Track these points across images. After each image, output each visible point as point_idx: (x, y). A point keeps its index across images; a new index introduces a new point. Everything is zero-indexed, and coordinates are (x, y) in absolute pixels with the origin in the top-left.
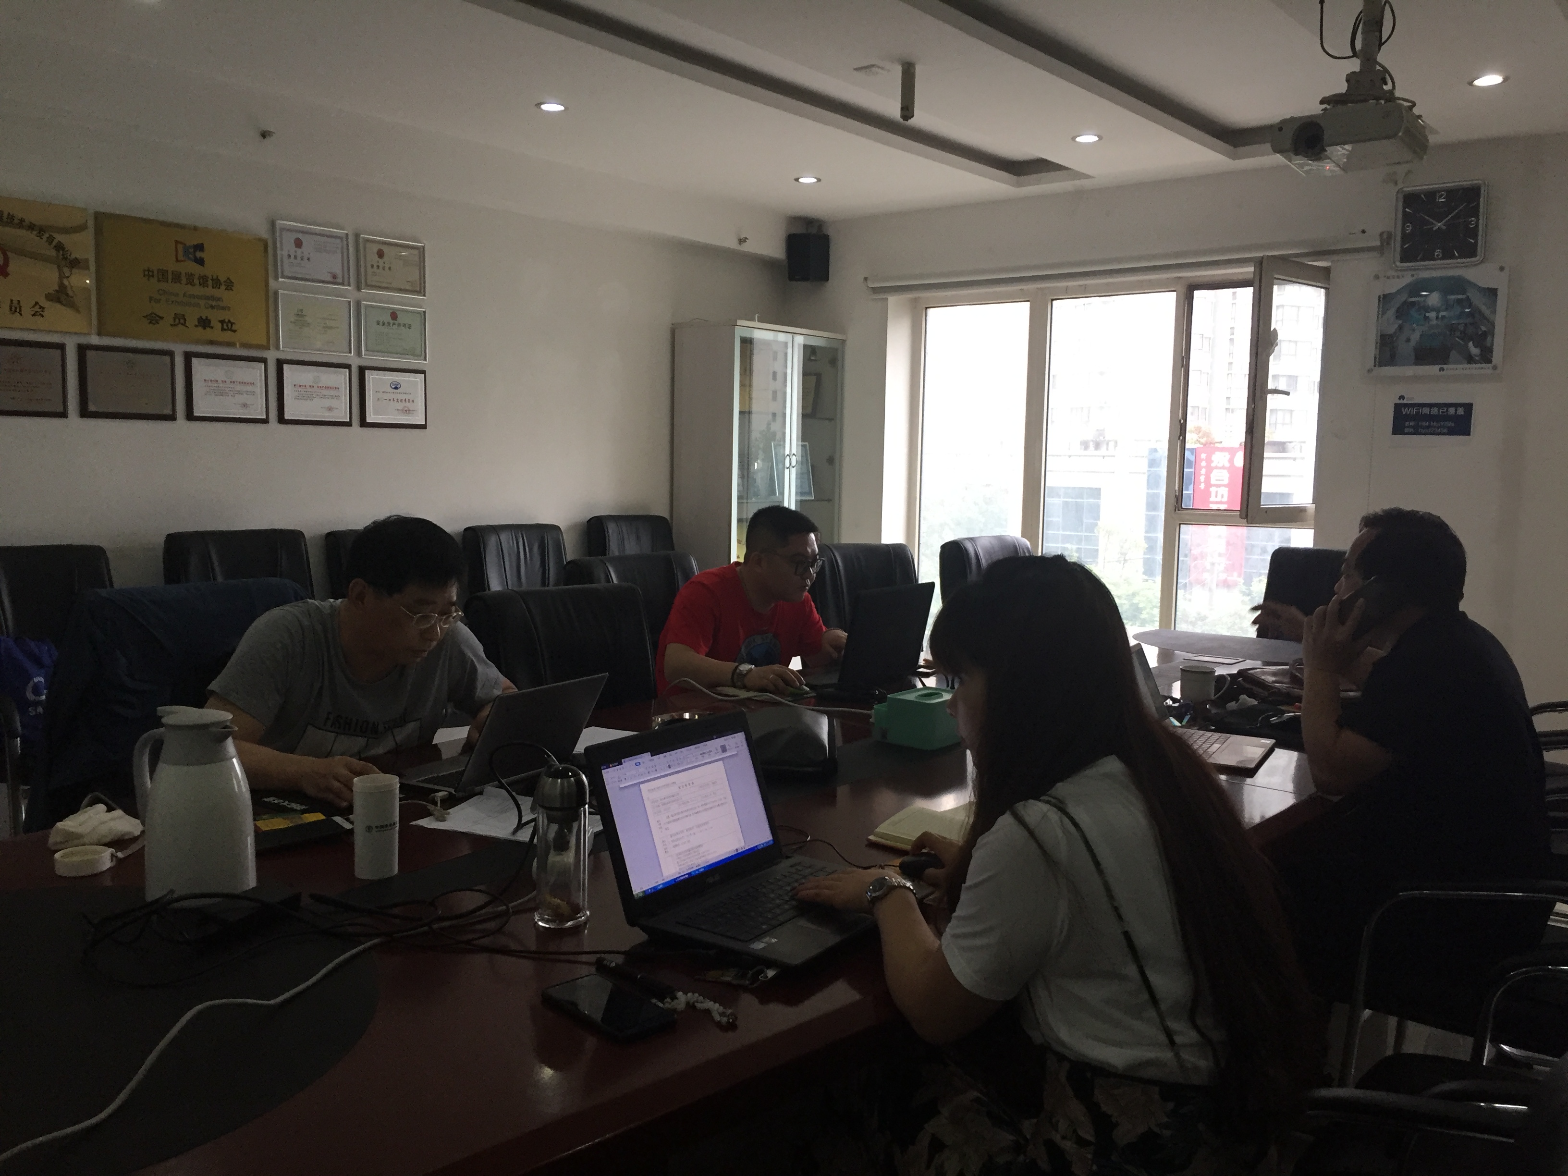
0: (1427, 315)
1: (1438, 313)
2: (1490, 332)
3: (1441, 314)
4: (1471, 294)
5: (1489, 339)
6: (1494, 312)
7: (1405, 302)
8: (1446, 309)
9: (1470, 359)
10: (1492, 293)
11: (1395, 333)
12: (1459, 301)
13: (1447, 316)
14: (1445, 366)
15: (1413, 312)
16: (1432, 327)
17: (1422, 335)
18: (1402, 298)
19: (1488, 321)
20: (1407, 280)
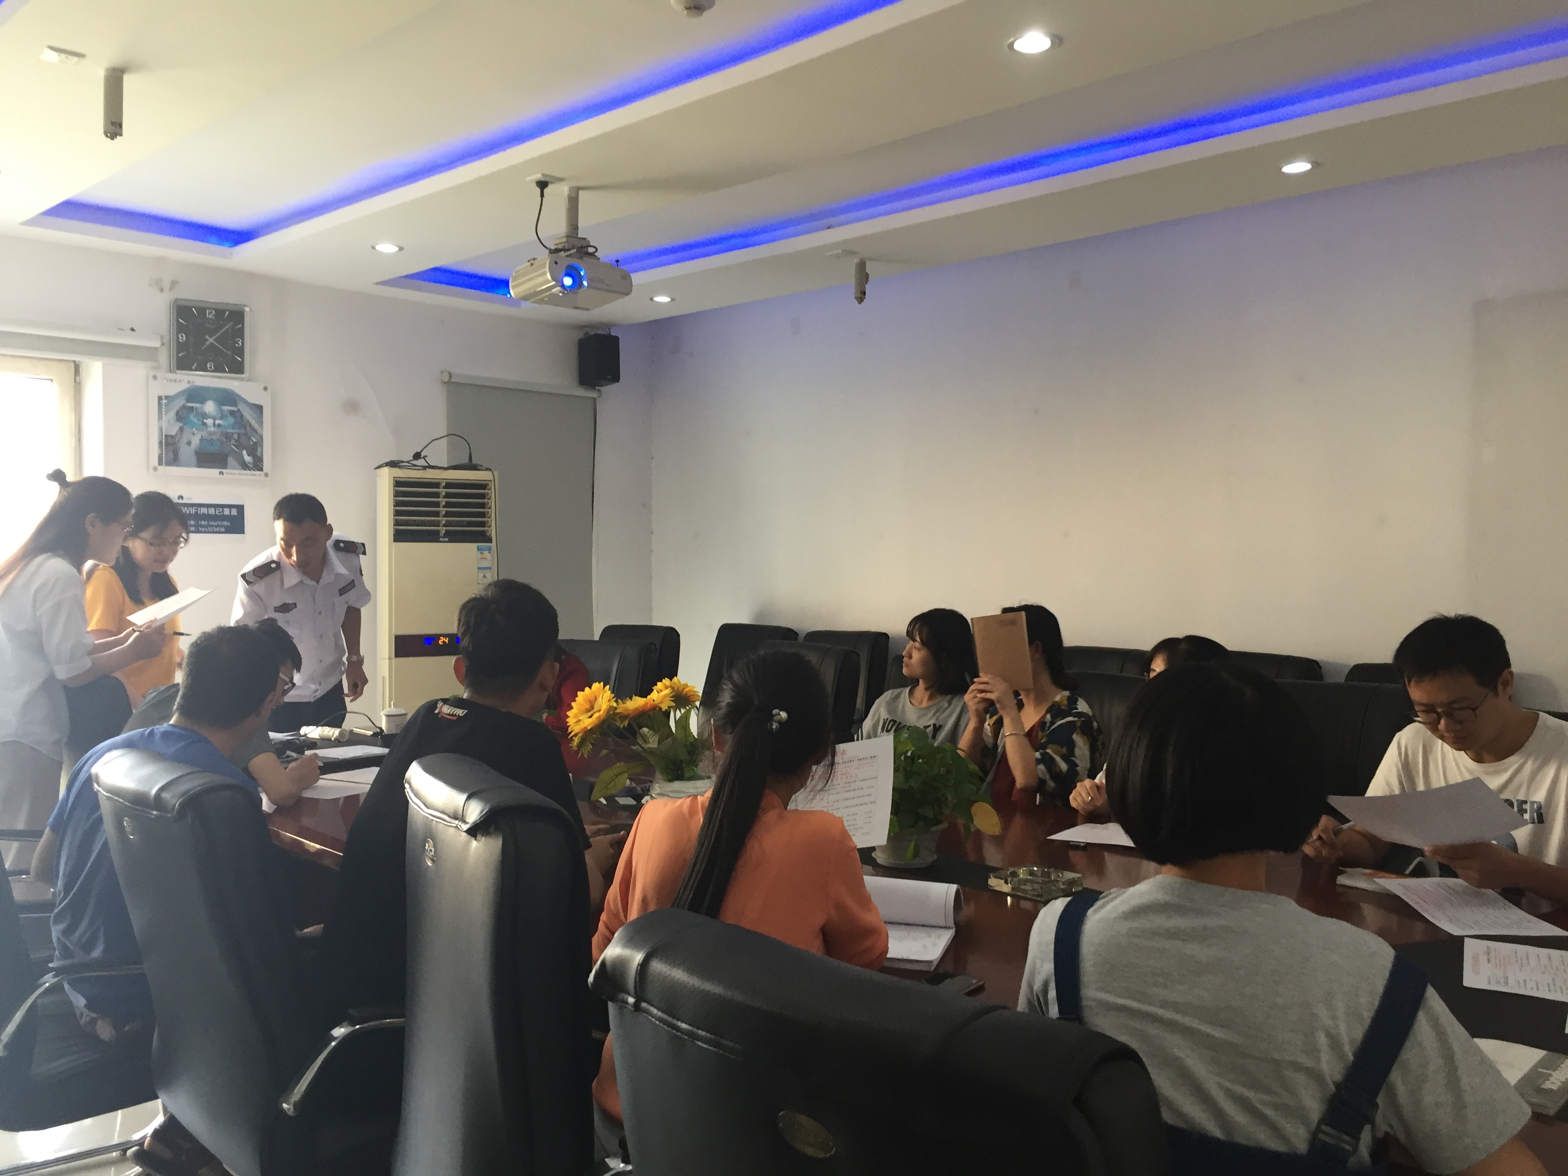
0: (205, 421)
1: (214, 420)
2: (260, 443)
3: (217, 422)
4: (241, 407)
5: (259, 449)
6: (262, 426)
7: (184, 407)
8: (221, 419)
9: (245, 466)
10: (259, 408)
11: (177, 434)
12: (232, 413)
13: (222, 424)
14: (224, 471)
15: (192, 417)
16: (210, 433)
17: (202, 440)
18: (181, 402)
19: (257, 433)
20: (184, 386)
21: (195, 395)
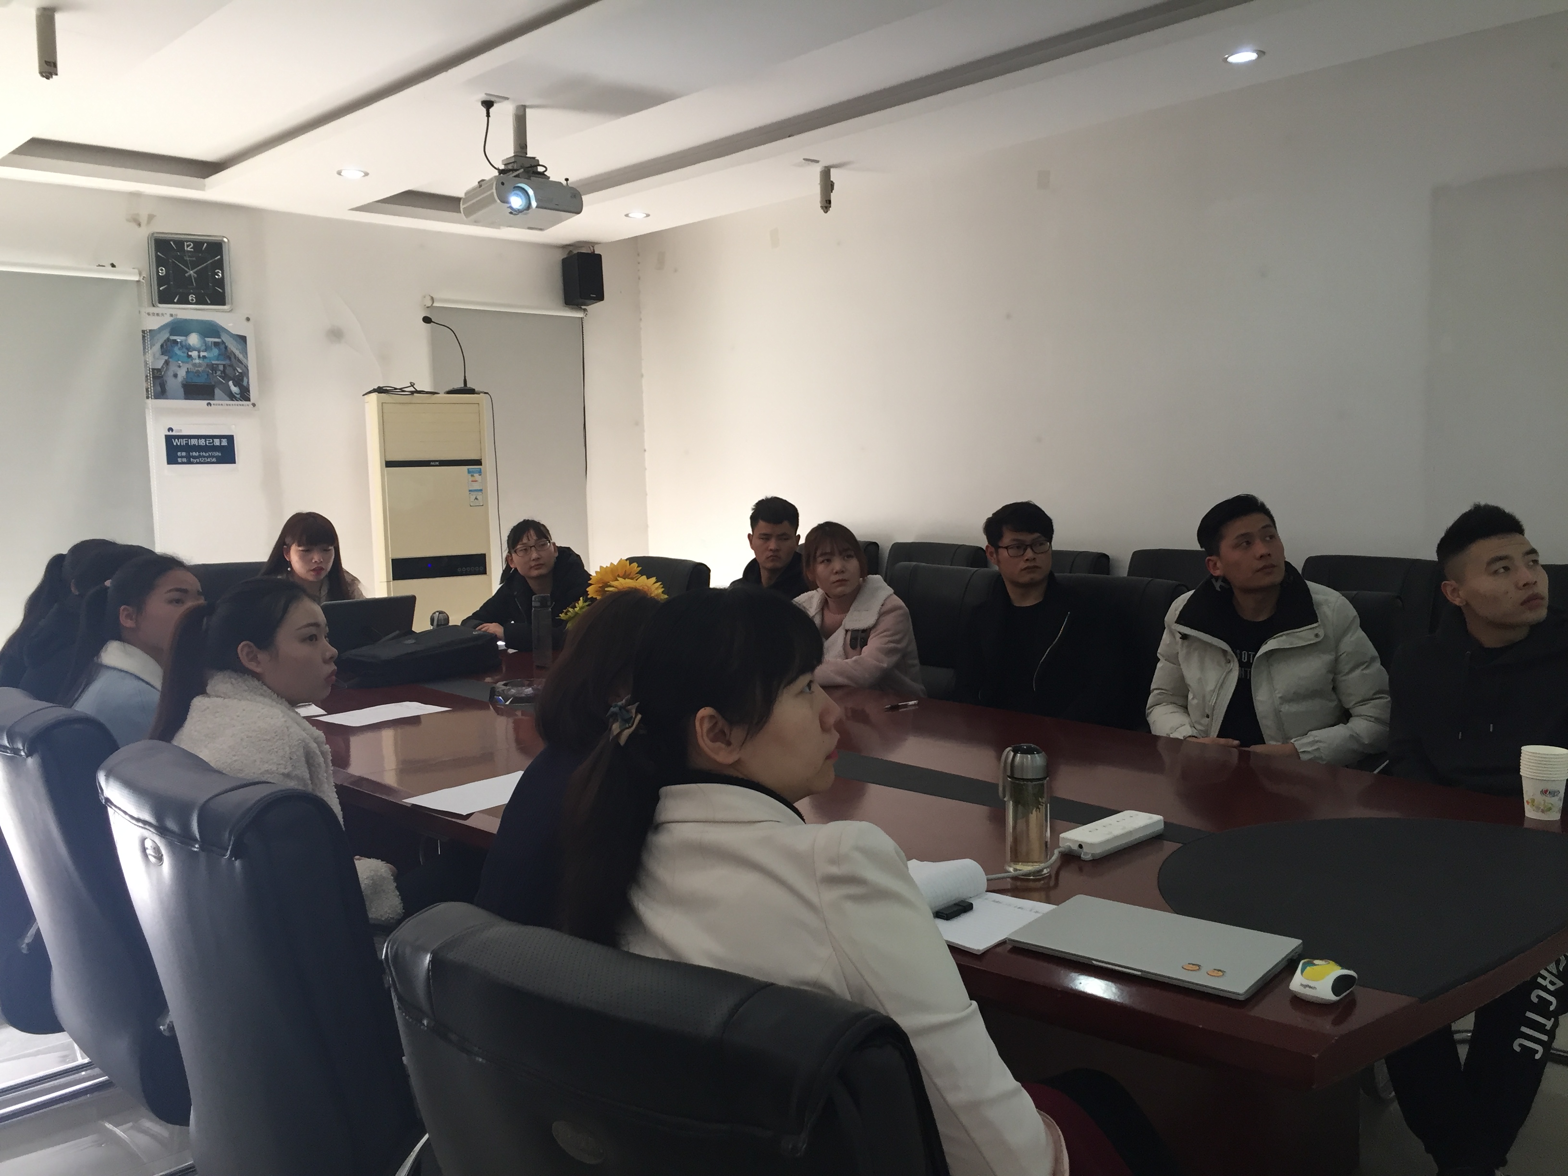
0: (190, 353)
1: (199, 352)
2: (245, 373)
3: (202, 354)
4: (225, 338)
5: (245, 379)
6: (246, 357)
7: (168, 339)
8: (205, 351)
9: (232, 397)
10: (243, 339)
11: (163, 367)
12: (216, 344)
13: (207, 356)
14: (211, 402)
15: (176, 349)
16: (195, 365)
17: (188, 372)
18: (165, 335)
19: (242, 364)
20: (167, 319)
21: (179, 327)
